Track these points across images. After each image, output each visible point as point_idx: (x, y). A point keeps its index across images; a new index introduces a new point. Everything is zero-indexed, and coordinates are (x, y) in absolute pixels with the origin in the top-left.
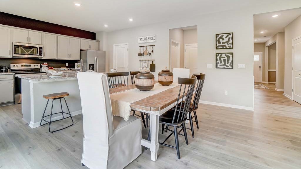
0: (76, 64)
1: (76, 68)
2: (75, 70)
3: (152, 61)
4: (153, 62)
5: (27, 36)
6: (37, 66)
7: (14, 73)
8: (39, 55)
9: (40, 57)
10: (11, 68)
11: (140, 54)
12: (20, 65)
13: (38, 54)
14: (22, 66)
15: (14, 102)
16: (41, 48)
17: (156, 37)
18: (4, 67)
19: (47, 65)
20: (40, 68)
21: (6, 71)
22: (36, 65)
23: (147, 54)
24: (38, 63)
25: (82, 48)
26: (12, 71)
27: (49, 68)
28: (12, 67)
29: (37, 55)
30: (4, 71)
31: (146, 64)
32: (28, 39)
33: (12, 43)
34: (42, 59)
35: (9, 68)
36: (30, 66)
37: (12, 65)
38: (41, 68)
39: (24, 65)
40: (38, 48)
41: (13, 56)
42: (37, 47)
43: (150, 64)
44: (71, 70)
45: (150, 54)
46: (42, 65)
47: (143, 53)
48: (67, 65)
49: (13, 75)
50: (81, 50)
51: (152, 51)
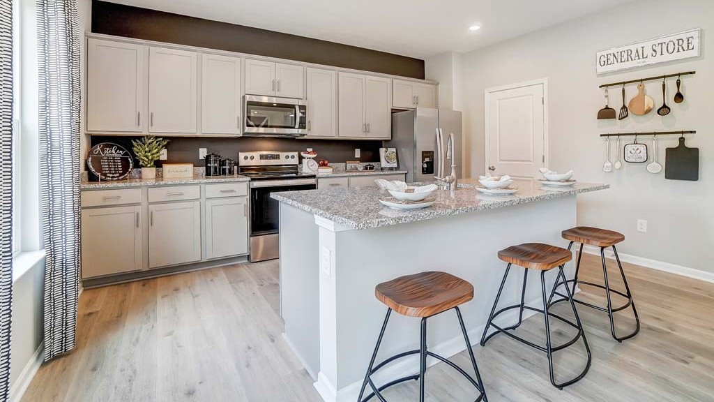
0: (382, 151)
1: (384, 163)
2: (382, 169)
3: (680, 135)
4: (682, 140)
5: (273, 78)
6: (293, 157)
7: (249, 179)
8: (299, 128)
9: (300, 131)
10: (240, 165)
11: (606, 114)
12: (256, 155)
13: (297, 126)
14: (262, 157)
15: (249, 257)
16: (303, 108)
17: (701, 37)
18: (227, 162)
19: (315, 156)
20: (298, 163)
21: (231, 172)
22: (290, 154)
23: (649, 111)
24: (295, 151)
25: (398, 105)
26: (243, 170)
27: (318, 163)
28: (243, 163)
29: (293, 128)
30: (227, 171)
31: (642, 148)
32: (276, 85)
33: (244, 97)
34: (305, 137)
35: (237, 164)
36: (277, 157)
37: (242, 155)
38: (300, 162)
39: (265, 155)
40: (297, 108)
41: (246, 131)
42: (293, 107)
43: (668, 150)
44: (372, 168)
45: (664, 110)
46: (302, 154)
47: (624, 107)
48: (358, 153)
49: (246, 183)
50: (394, 111)
51: (679, 97)
